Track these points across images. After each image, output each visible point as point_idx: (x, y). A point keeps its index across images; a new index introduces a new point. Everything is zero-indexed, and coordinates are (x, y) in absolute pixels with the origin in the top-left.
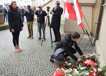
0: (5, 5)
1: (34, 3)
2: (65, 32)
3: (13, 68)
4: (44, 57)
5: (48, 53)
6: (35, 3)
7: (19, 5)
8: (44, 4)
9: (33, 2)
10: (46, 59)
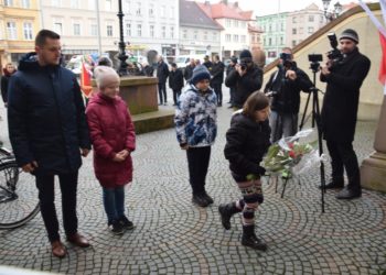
0: (163, 49)
1: (258, 39)
2: (379, 151)
3: (174, 265)
4: (290, 242)
5: (306, 230)
6: (262, 41)
7: (209, 47)
8: (294, 42)
9: (253, 38)
10: (296, 250)
